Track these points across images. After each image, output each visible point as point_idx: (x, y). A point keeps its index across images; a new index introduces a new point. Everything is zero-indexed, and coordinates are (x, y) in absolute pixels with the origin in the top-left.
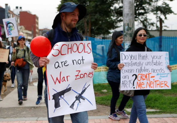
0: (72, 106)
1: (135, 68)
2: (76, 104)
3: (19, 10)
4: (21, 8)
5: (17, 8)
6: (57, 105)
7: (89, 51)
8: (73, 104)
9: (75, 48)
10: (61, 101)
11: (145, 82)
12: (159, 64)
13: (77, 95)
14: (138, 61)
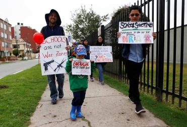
0: (55, 70)
1: (96, 53)
2: (57, 70)
3: (20, 25)
4: (22, 24)
5: (19, 24)
6: (46, 69)
7: (65, 41)
8: (56, 70)
9: (56, 39)
10: (49, 67)
11: (101, 59)
12: (107, 51)
13: (58, 64)
14: (97, 50)
